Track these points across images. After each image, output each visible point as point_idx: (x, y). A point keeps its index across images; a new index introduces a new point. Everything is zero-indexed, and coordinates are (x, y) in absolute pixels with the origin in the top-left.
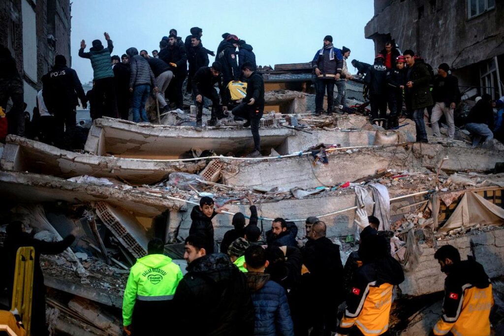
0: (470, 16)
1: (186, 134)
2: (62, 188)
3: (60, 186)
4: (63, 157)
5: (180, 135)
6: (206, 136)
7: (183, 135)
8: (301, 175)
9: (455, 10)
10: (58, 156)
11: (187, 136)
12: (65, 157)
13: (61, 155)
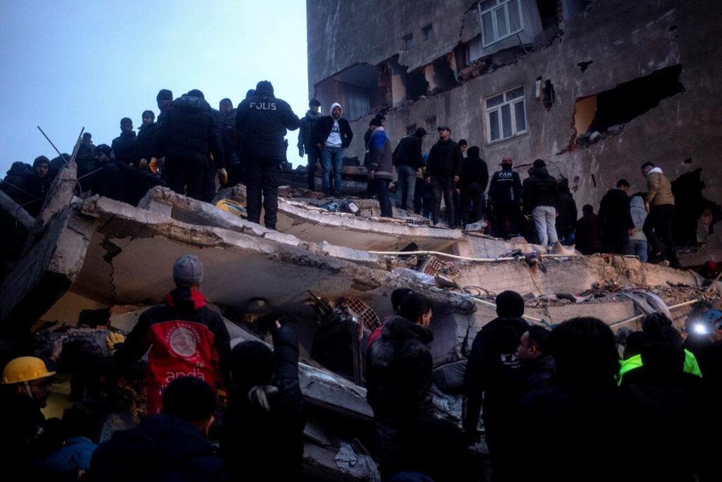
0: (489, 141)
1: (352, 224)
2: (323, 267)
3: (321, 262)
4: (245, 230)
5: (345, 224)
6: (376, 230)
7: (348, 225)
8: (522, 285)
9: (468, 132)
10: (239, 228)
11: (353, 227)
12: (248, 231)
13: (244, 227)
